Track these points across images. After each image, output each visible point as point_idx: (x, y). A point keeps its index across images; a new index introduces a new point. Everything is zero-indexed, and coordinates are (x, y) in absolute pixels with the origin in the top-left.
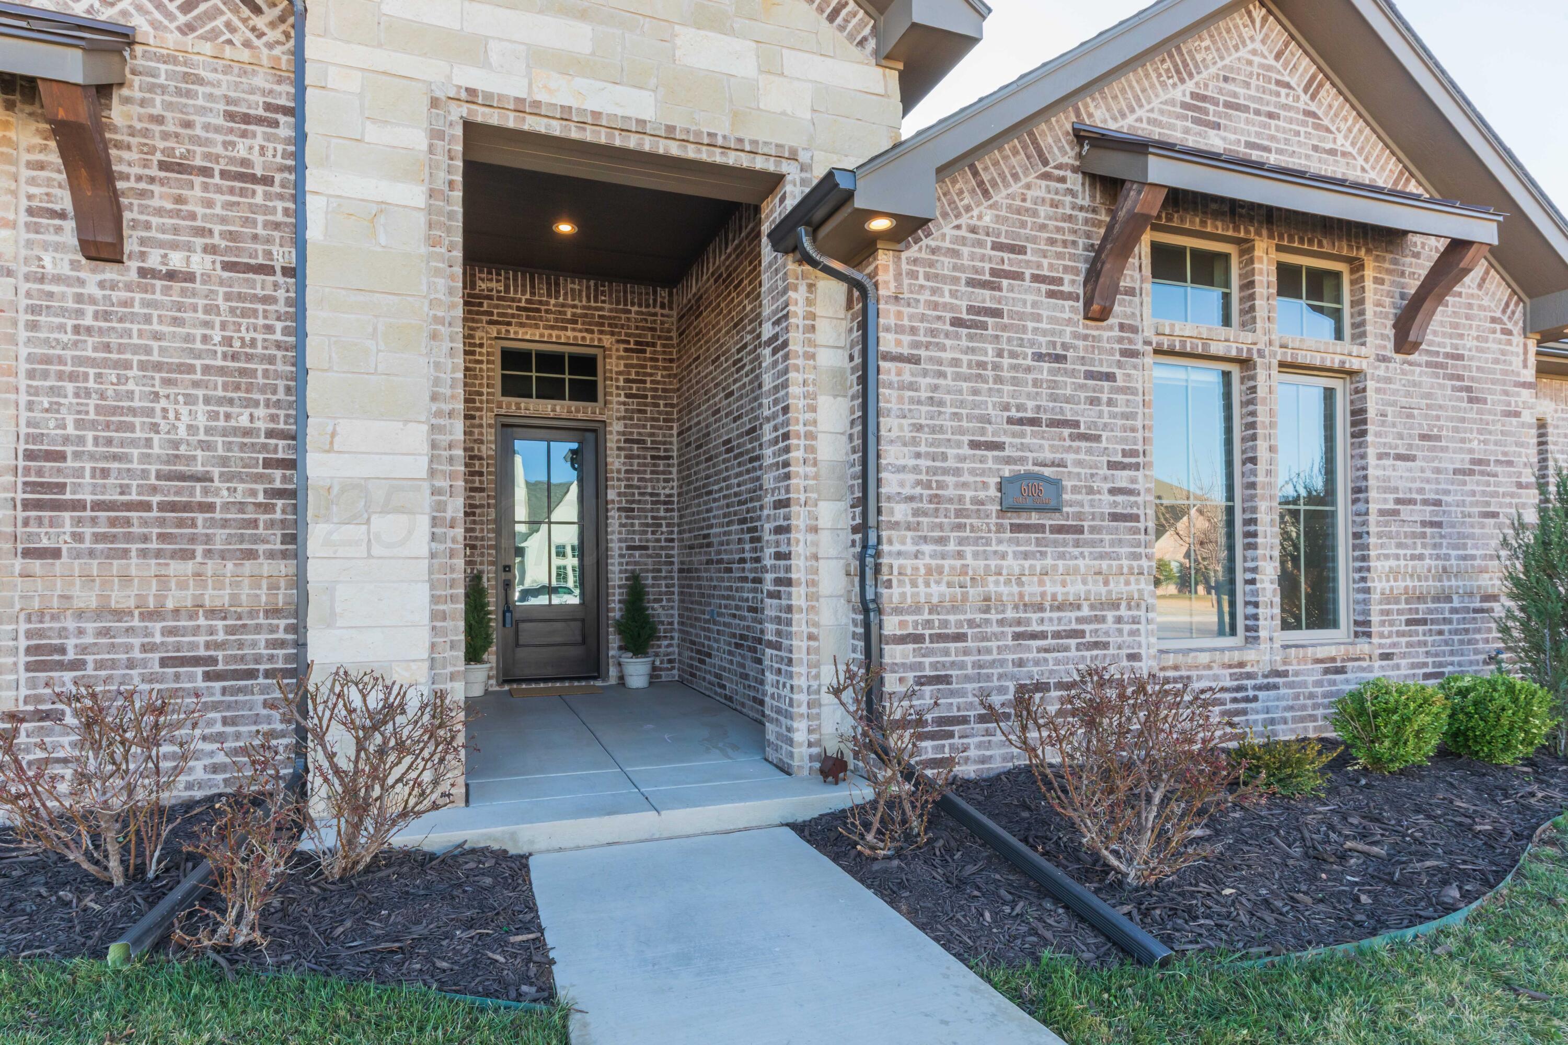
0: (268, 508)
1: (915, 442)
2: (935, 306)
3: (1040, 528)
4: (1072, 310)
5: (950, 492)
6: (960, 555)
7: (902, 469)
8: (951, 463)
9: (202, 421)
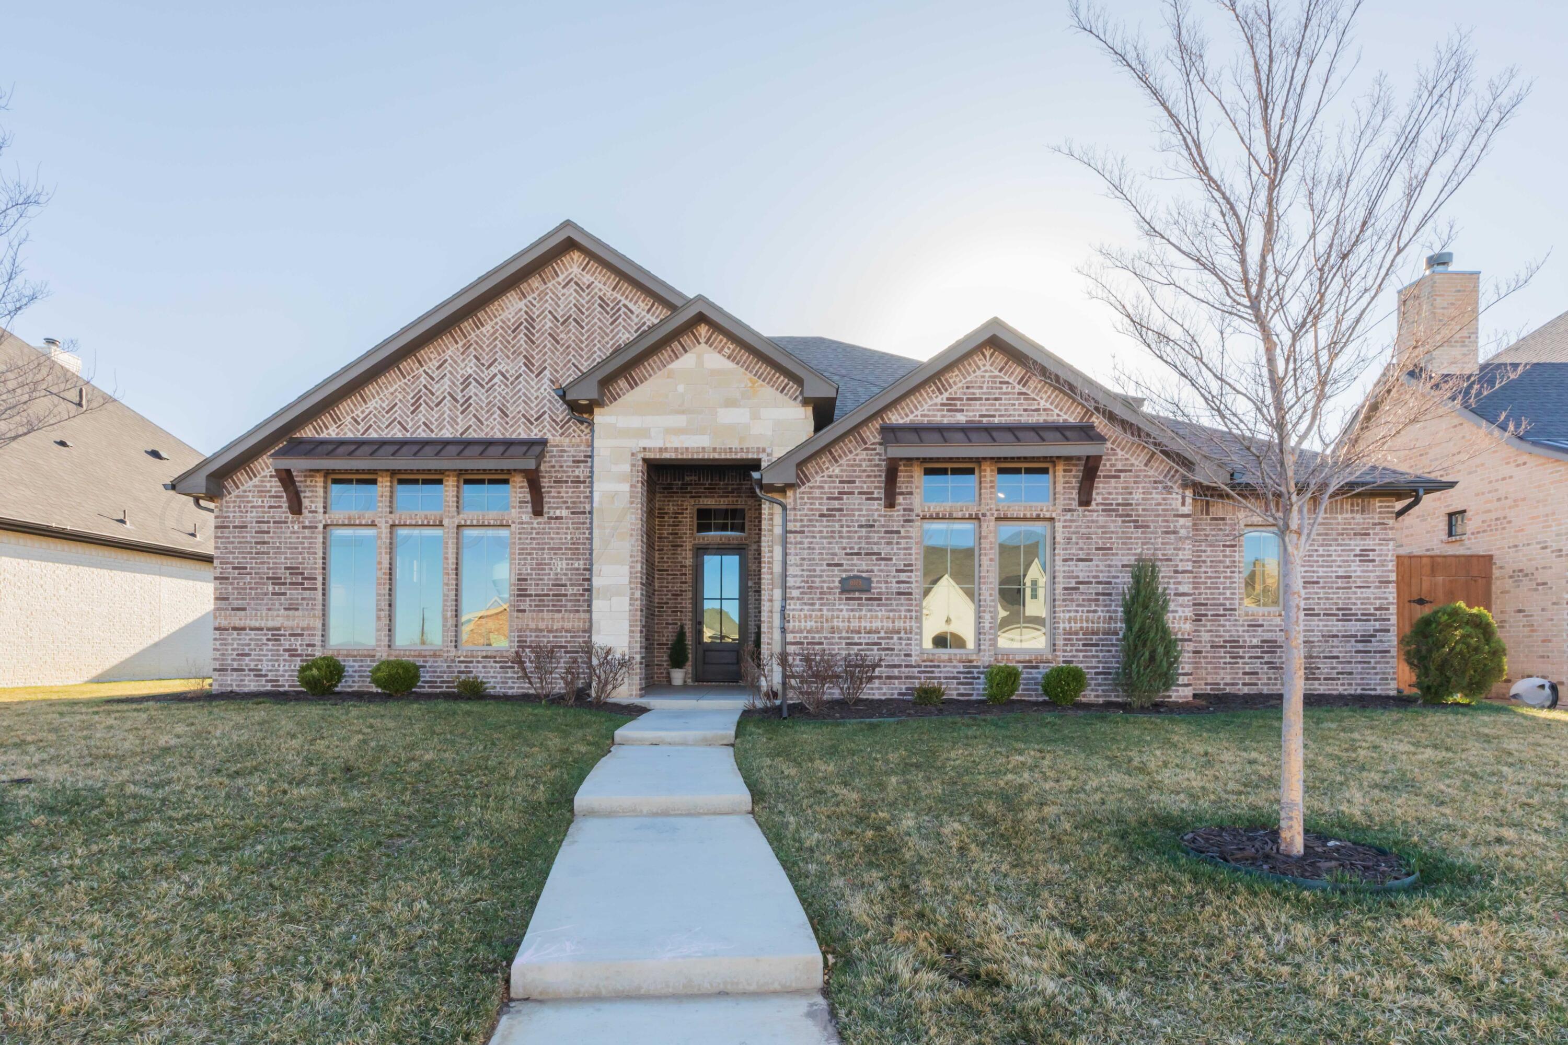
0: (582, 595)
1: (801, 565)
2: (812, 510)
3: (861, 599)
4: (878, 506)
5: (817, 585)
6: (821, 610)
7: (796, 576)
8: (818, 573)
9: (564, 566)
